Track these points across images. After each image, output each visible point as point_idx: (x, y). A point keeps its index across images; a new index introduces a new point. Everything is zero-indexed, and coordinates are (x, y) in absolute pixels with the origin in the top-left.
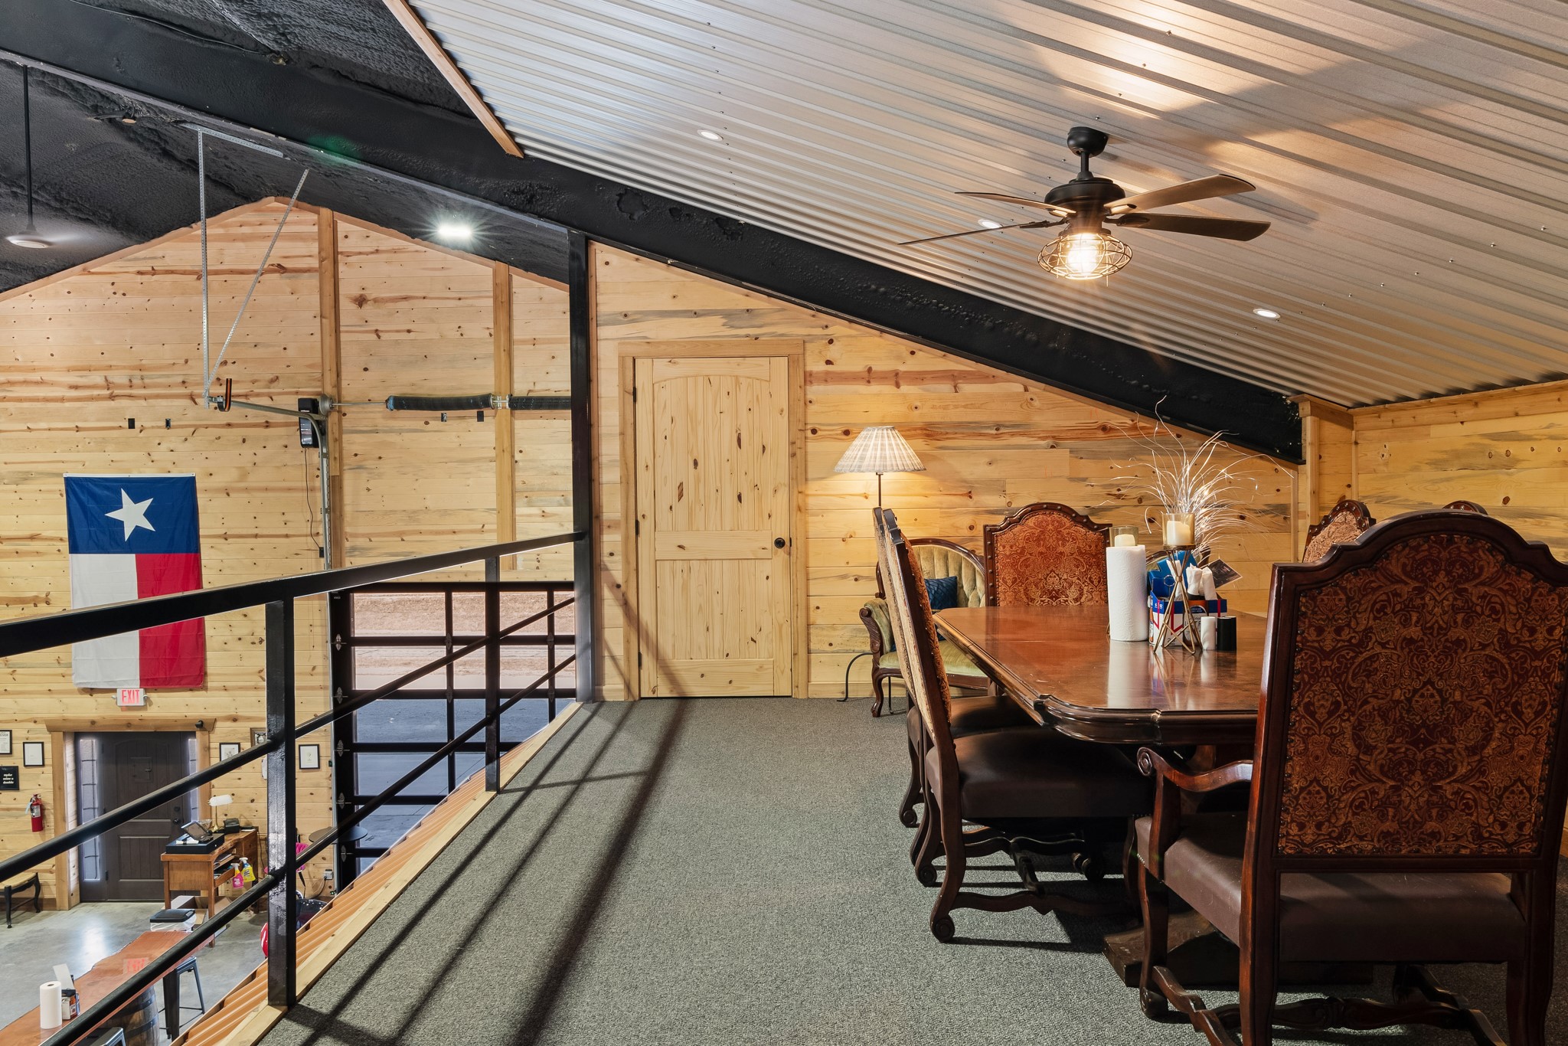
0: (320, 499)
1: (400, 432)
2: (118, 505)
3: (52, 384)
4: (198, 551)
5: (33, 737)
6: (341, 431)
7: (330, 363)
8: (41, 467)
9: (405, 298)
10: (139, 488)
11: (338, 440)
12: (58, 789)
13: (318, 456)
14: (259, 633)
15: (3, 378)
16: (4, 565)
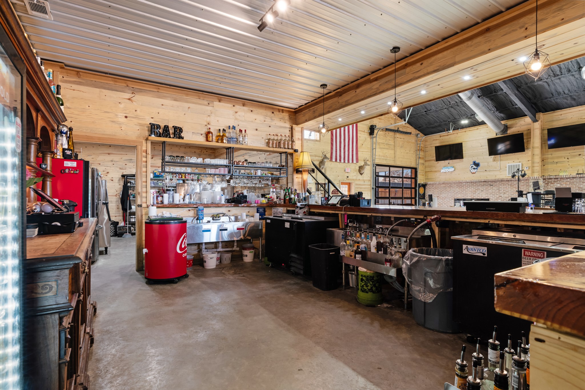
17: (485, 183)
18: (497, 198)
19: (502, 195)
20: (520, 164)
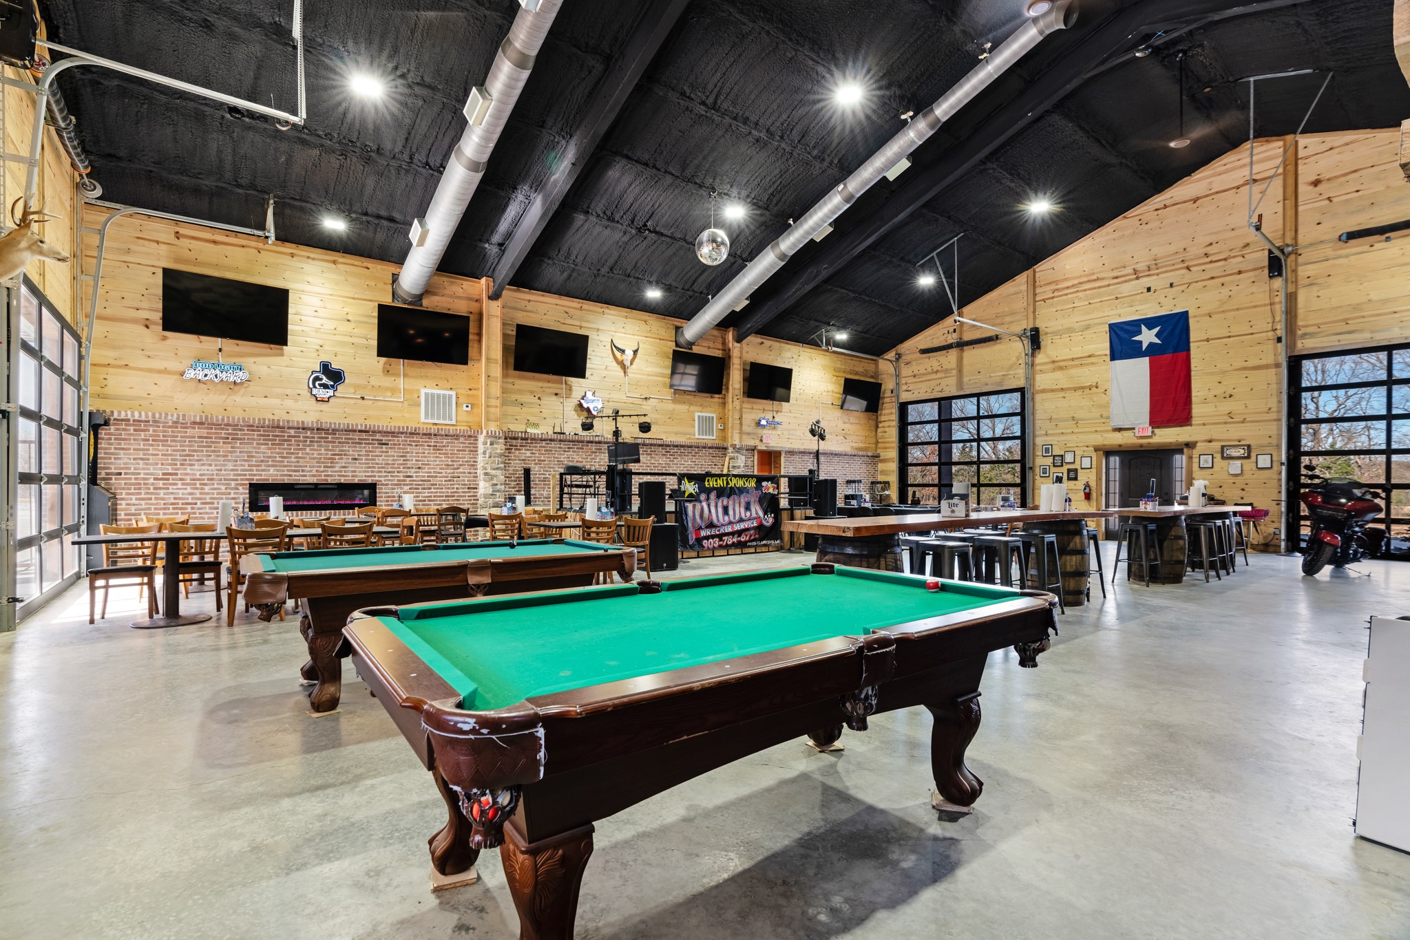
0: (1280, 309)
1: (1347, 256)
2: (1140, 332)
3: (1103, 279)
4: (1188, 350)
5: (1086, 454)
6: (1297, 265)
7: (1290, 224)
8: (1096, 321)
9: (1355, 171)
10: (1150, 323)
11: (1295, 271)
12: (1099, 479)
13: (1278, 283)
14: (1230, 391)
15: (1076, 282)
16: (1073, 372)
17: (364, 436)
18: (399, 480)
19: (412, 472)
20: (453, 393)
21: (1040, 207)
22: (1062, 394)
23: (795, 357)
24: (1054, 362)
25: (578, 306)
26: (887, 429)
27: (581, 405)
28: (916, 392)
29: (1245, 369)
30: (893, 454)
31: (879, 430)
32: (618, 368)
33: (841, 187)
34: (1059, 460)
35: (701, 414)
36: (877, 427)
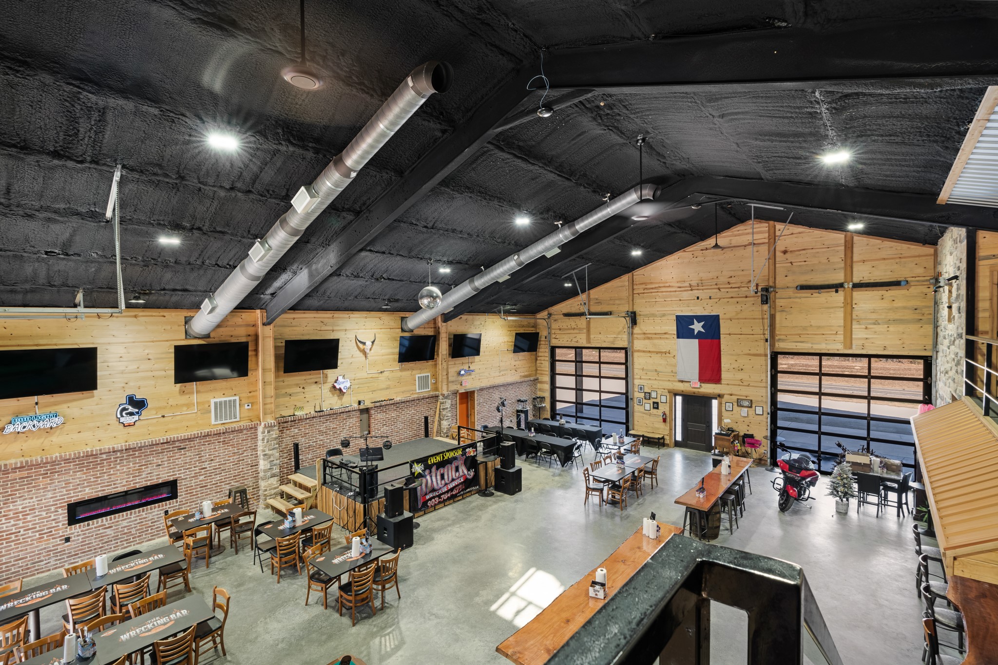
0: (767, 322)
1: (800, 298)
2: (693, 324)
3: (672, 287)
4: (719, 338)
5: (663, 394)
6: (775, 298)
7: (772, 274)
8: (669, 312)
9: (804, 250)
10: (699, 318)
11: (774, 302)
12: (671, 410)
13: (766, 307)
14: (741, 367)
15: (657, 286)
16: (656, 341)
17: (166, 446)
18: (195, 473)
19: (206, 465)
20: (237, 398)
21: (637, 253)
22: (649, 355)
23: (483, 323)
24: (644, 334)
25: (331, 316)
26: (543, 362)
27: (334, 387)
28: (561, 340)
29: (749, 354)
30: (547, 378)
31: (538, 362)
32: (361, 355)
33: (516, 257)
34: (648, 396)
35: (420, 375)
36: (536, 360)
